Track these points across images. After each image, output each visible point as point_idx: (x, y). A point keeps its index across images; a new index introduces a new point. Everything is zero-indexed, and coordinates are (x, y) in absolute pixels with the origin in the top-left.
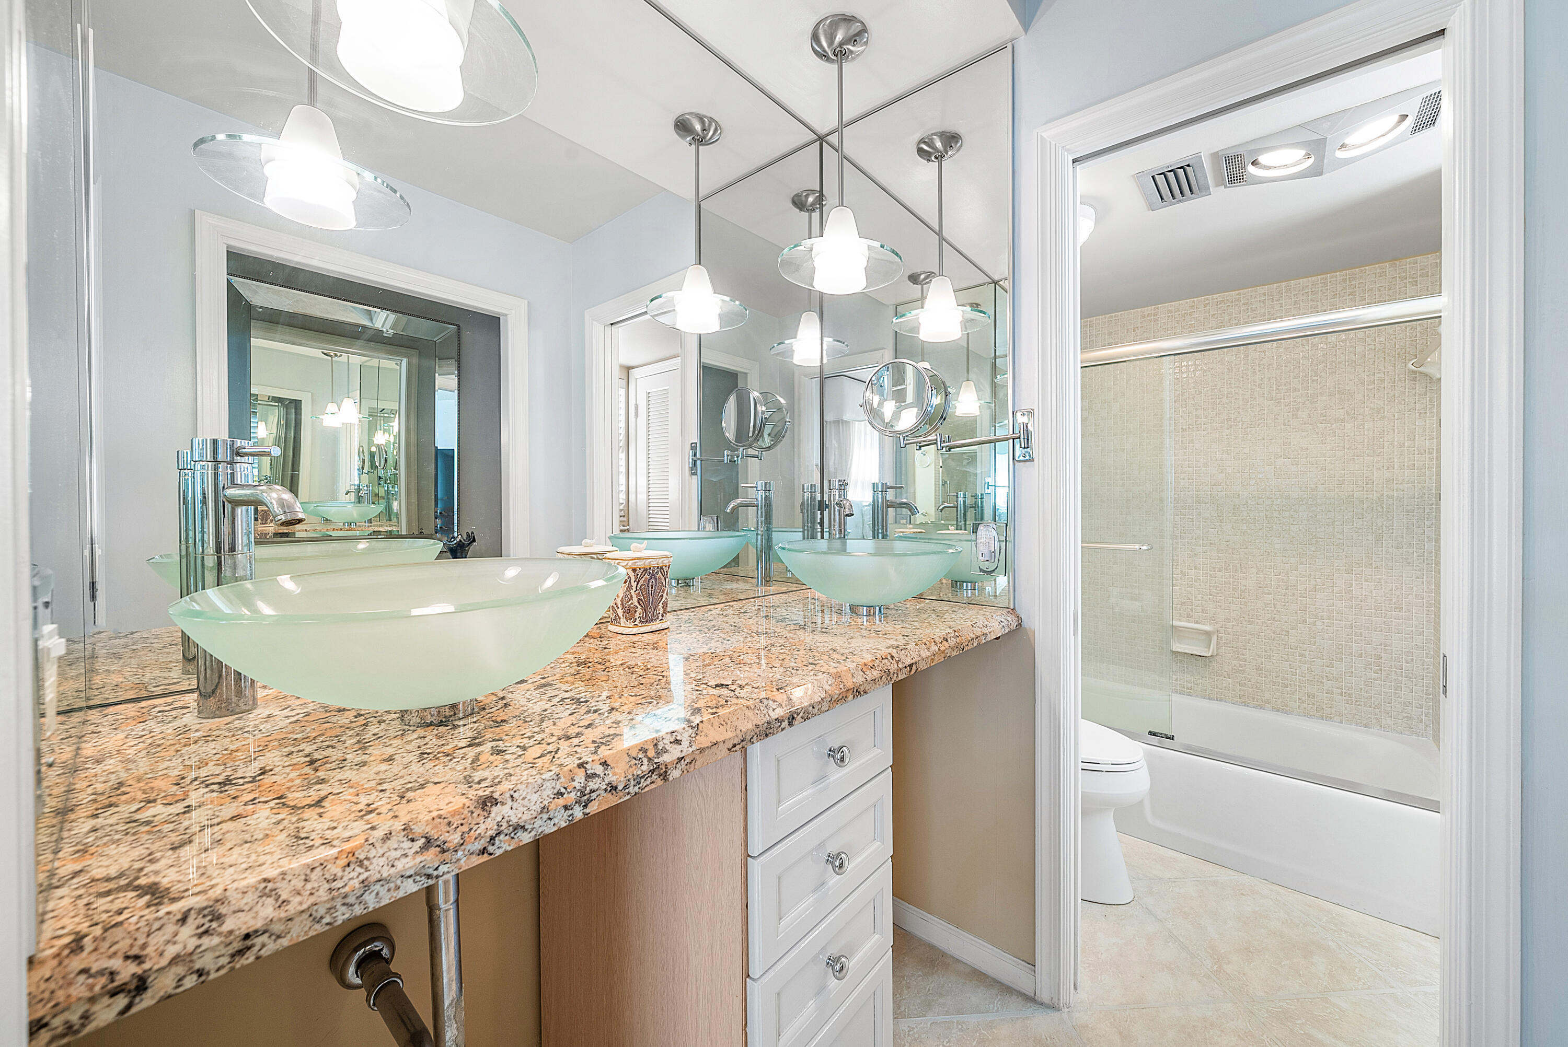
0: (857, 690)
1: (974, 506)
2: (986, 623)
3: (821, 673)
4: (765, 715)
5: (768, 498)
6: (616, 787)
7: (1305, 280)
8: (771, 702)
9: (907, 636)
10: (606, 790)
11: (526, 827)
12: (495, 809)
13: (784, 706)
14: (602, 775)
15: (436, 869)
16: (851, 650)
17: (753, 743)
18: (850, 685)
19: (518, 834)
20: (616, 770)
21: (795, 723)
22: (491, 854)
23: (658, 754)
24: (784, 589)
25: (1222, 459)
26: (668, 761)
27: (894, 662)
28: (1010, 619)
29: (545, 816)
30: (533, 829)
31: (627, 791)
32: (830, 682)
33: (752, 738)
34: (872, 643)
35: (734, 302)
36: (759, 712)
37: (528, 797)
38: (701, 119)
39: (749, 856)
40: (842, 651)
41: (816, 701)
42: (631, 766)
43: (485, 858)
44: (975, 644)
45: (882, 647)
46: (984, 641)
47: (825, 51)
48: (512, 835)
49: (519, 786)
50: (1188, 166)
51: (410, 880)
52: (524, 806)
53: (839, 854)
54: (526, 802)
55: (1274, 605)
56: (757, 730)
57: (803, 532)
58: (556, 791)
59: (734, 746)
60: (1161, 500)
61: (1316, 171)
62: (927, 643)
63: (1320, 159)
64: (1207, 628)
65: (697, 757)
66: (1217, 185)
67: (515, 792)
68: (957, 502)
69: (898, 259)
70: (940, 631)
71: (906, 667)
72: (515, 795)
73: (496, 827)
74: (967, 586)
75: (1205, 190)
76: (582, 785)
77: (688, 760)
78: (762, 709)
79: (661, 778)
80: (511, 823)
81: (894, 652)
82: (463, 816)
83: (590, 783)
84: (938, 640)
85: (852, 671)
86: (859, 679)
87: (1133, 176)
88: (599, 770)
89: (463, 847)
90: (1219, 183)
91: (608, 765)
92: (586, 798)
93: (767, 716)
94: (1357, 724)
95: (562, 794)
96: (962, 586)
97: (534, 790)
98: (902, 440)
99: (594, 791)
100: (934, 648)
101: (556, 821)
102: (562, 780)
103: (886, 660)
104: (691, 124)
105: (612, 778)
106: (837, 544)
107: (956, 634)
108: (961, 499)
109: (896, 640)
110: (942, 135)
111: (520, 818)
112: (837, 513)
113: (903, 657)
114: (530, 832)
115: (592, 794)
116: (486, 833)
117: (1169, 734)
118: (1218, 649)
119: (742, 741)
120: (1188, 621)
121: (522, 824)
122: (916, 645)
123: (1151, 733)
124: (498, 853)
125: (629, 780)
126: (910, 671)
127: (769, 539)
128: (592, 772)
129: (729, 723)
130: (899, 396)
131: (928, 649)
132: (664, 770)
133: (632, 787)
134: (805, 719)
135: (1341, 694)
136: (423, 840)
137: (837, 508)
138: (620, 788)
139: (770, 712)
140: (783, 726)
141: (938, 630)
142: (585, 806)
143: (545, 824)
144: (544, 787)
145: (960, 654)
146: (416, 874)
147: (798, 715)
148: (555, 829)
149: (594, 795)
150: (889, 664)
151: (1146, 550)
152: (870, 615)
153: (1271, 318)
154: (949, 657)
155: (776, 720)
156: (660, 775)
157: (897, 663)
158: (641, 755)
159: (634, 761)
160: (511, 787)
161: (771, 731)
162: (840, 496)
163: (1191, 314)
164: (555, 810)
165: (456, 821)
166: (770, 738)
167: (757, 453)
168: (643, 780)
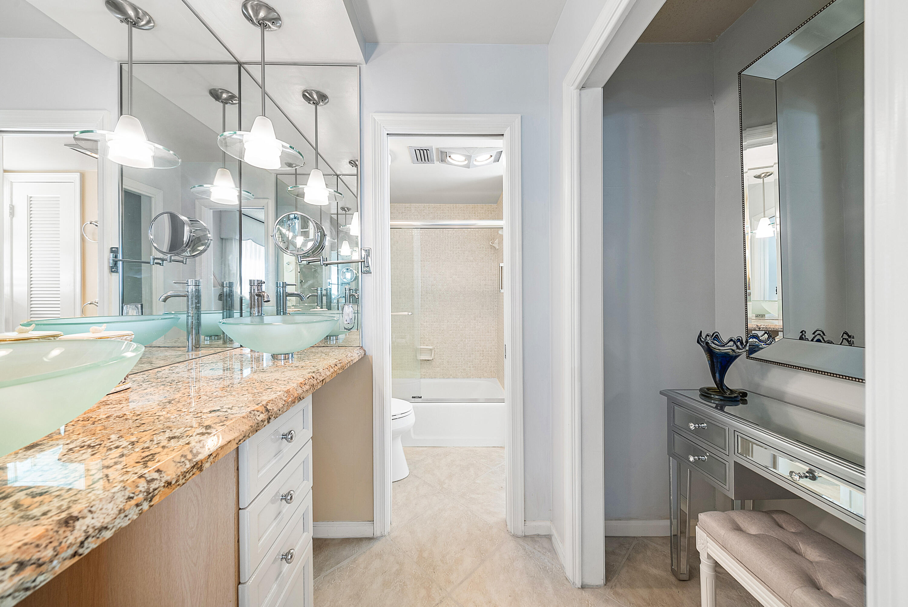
0: (300, 398)
1: (326, 295)
2: (352, 355)
3: (278, 392)
4: (254, 420)
5: (198, 291)
6: (171, 483)
7: (461, 205)
8: (256, 412)
9: (316, 366)
10: (164, 486)
11: (109, 527)
12: (78, 524)
13: (264, 412)
14: (159, 478)
15: (34, 581)
16: (288, 378)
17: (249, 437)
18: (296, 395)
19: (102, 535)
20: (168, 473)
21: (271, 421)
22: (81, 555)
23: (195, 455)
24: (212, 352)
25: (435, 275)
26: (203, 458)
27: (315, 380)
28: (361, 352)
29: (122, 515)
30: (113, 527)
31: (178, 483)
32: (285, 396)
33: (249, 434)
34: (298, 372)
35: (169, 151)
36: (251, 419)
37: (105, 507)
38: (135, 9)
39: (240, 509)
40: (283, 379)
41: (281, 406)
42: (178, 468)
43: (77, 558)
44: (349, 366)
45: (306, 374)
46: (352, 364)
47: (251, 17)
48: (98, 536)
49: (93, 503)
50: (428, 150)
51: (10, 598)
52: (103, 514)
53: (289, 492)
54: (103, 511)
55: (453, 335)
56: (252, 429)
57: (223, 313)
58: (126, 497)
59: (240, 441)
60: (413, 292)
61: (467, 166)
62: (328, 368)
63: (469, 162)
64: (431, 347)
65: (220, 452)
66: (437, 161)
67: (92, 507)
68: (317, 293)
69: (301, 157)
70: (332, 362)
71: (321, 382)
72: (93, 509)
73: (84, 534)
74: (333, 338)
75: (433, 161)
76: (146, 488)
77: (214, 455)
78: (252, 416)
79: (199, 470)
80: (96, 528)
81: (314, 375)
82: (49, 537)
83: (152, 485)
84: (333, 366)
85: (295, 388)
86: (300, 391)
87: (408, 147)
88: (156, 475)
89: (57, 557)
90: (438, 160)
91: (161, 471)
92: (151, 495)
93: (256, 420)
94: (478, 378)
95: (132, 498)
96: (330, 338)
97: (108, 501)
98: (299, 258)
99: (156, 489)
100: (332, 370)
101: (130, 516)
102: (129, 489)
103: (311, 380)
104: (124, 9)
105: (166, 477)
106: (257, 319)
107: (340, 362)
108: (319, 292)
109: (311, 369)
110: (318, 93)
111: (103, 522)
112: (256, 301)
113: (318, 377)
114: (111, 530)
115: (155, 492)
116: (76, 541)
117: (420, 396)
118: (434, 356)
119: (244, 437)
120: (424, 345)
121: (105, 526)
122: (323, 369)
123: (413, 397)
124: (87, 552)
125: (179, 476)
126: (322, 384)
127: (199, 319)
128: (151, 478)
129: (235, 428)
130: (305, 234)
131: (329, 371)
132: (200, 464)
133: (180, 481)
134: (275, 418)
135: (473, 367)
136: (15, 566)
137: (256, 297)
138: (173, 483)
139: (257, 417)
140: (265, 424)
141: (330, 361)
142: (151, 501)
143: (123, 520)
144: (116, 497)
145: (343, 371)
146: (15, 591)
147: (272, 416)
148: (130, 522)
149: (156, 492)
150: (313, 381)
151: (410, 315)
152: (286, 359)
153: (451, 218)
154: (338, 374)
155: (261, 421)
156: (198, 468)
157: (317, 380)
158: (183, 460)
159: (179, 465)
160: (87, 505)
161: (259, 428)
162: (258, 290)
163: (424, 210)
164: (130, 509)
165: (44, 542)
166: (259, 432)
167: (181, 259)
168: (187, 474)
